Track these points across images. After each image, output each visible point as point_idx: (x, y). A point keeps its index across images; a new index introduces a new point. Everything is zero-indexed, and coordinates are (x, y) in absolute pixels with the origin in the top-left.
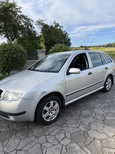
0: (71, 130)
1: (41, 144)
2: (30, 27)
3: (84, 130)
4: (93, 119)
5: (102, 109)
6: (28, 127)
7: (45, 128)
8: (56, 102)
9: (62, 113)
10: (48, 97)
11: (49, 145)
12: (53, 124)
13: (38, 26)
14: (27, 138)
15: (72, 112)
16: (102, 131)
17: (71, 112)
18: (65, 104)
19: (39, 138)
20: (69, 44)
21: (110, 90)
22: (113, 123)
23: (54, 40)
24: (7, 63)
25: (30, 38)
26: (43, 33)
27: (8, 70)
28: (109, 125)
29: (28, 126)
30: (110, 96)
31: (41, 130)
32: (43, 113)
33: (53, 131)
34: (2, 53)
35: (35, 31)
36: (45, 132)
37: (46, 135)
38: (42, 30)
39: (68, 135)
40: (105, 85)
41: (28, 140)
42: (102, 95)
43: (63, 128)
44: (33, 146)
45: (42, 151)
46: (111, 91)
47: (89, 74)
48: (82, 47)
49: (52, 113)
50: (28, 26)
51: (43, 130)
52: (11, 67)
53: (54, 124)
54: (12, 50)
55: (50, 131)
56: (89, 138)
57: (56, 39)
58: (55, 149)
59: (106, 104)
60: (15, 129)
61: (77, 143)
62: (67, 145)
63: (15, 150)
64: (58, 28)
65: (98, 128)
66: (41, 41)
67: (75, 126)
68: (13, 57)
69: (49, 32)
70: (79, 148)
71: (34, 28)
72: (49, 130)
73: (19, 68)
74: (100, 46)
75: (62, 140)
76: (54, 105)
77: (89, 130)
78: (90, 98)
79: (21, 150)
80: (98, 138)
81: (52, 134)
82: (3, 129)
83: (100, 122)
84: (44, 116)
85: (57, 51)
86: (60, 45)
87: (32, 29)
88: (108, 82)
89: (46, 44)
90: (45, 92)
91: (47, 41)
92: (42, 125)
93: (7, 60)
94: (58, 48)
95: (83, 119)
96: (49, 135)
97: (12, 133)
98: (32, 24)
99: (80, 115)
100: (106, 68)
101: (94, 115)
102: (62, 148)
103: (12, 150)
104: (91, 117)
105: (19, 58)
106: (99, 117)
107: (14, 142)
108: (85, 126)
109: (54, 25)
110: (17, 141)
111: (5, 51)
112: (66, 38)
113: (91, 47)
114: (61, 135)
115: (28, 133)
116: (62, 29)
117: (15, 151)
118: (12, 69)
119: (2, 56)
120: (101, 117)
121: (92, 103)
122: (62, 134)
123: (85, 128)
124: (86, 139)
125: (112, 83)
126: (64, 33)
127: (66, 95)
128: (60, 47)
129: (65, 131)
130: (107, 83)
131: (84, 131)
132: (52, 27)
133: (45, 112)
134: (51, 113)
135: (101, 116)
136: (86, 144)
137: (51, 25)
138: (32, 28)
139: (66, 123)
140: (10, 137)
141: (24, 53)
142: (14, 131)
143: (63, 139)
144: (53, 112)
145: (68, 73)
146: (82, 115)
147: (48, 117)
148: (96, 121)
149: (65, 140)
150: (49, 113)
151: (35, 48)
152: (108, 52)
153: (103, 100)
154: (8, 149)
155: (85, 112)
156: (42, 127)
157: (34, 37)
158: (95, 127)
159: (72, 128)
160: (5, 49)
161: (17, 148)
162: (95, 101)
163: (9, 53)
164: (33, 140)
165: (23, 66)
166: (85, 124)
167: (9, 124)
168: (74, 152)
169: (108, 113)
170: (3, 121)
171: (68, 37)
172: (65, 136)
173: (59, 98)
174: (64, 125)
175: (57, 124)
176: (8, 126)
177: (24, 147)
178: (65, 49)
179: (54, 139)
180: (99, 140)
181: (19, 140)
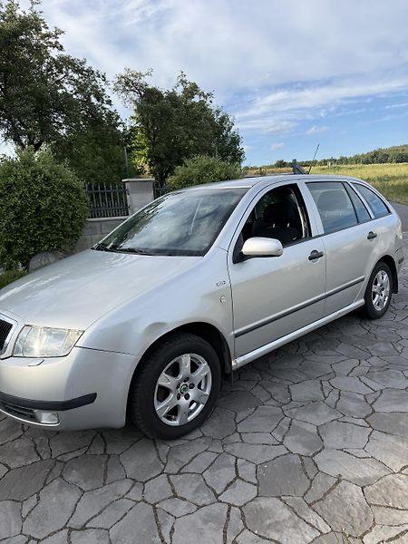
0: (258, 455)
1: (154, 505)
2: (94, 100)
3: (303, 451)
4: (330, 412)
5: (363, 378)
6: (105, 450)
7: (164, 448)
8: (201, 358)
10: (171, 342)
11: (181, 508)
12: (192, 436)
13: (124, 95)
14: (104, 485)
15: (258, 391)
16: (364, 454)
17: (253, 391)
18: (233, 364)
19: (144, 483)
20: (237, 156)
21: (385, 310)
22: (401, 423)
23: (184, 142)
24: (18, 230)
25: (96, 139)
26: (143, 121)
27: (24, 253)
28: (387, 430)
29: (106, 446)
30: (385, 331)
31: (153, 457)
32: (158, 399)
33: (194, 460)
35: (113, 114)
36: (165, 465)
37: (168, 475)
38: (140, 109)
39: (247, 471)
40: (369, 295)
41: (106, 492)
42: (358, 331)
43: (228, 449)
44: (125, 514)
45: (159, 529)
46: (389, 316)
47: (311, 258)
48: (281, 164)
49: (187, 397)
50: (89, 96)
51: (159, 458)
52: (34, 244)
53: (197, 434)
54: (37, 183)
55: (183, 460)
56: (320, 478)
57: (191, 138)
58: (204, 519)
59: (374, 361)
60: (59, 458)
61: (279, 498)
62: (245, 505)
63: (65, 527)
64: (196, 99)
65: (350, 442)
66: (136, 147)
67: (270, 440)
68: (40, 206)
69: (165, 113)
70: (287, 513)
71: (109, 102)
72: (178, 458)
73: (63, 246)
74: (343, 161)
75: (226, 489)
76: (194, 367)
77: (320, 451)
78: (317, 340)
79: (84, 528)
80: (350, 477)
81: (190, 468)
82: (18, 459)
83: (355, 421)
84: (161, 408)
85: (195, 180)
86: (204, 160)
87: (103, 108)
88: (379, 285)
89: (155, 159)
90: (160, 325)
91: (157, 147)
92: (153, 439)
93: (19, 217)
94: (196, 171)
95: (296, 413)
96: (179, 473)
97: (51, 470)
98: (103, 90)
99: (285, 401)
100: (372, 236)
101: (333, 397)
102: (228, 516)
103: (52, 531)
104: (323, 406)
105: (61, 209)
106: (352, 407)
107: (58, 502)
108: (303, 438)
109: (180, 92)
110: (70, 497)
111: (9, 188)
112: (224, 134)
113: (314, 163)
114: (222, 470)
115: (106, 471)
116: (208, 102)
117: (65, 532)
118: (36, 248)
120: (358, 404)
121: (323, 359)
122: (226, 469)
123: (305, 444)
124: (311, 481)
125: (394, 287)
126: (217, 119)
127: (236, 332)
128: (206, 168)
129: (237, 458)
130: (374, 289)
131: (300, 456)
132: (172, 97)
133: (165, 392)
134: (183, 398)
135: (359, 401)
136: (310, 498)
137: (171, 91)
138: (102, 102)
139: (236, 431)
140: (45, 485)
141: (78, 191)
142: (55, 464)
143: (228, 485)
144: (192, 393)
145: (239, 258)
146: (291, 400)
147: (174, 412)
148: (342, 418)
149: (237, 488)
150: (179, 398)
151: (114, 172)
152: (374, 180)
153: (363, 348)
154: (37, 528)
155: (303, 391)
156: (155, 446)
157: (112, 135)
158: (341, 439)
159: (260, 448)
160: (11, 180)
161: (73, 524)
162: (337, 350)
163: (23, 192)
164: (124, 492)
165: (75, 236)
166: (305, 430)
167: (37, 442)
168: (269, 526)
169: (381, 391)
170: (17, 430)
171: (232, 130)
172: (238, 475)
173: (210, 343)
174: (231, 438)
175: (206, 434)
176: (35, 447)
177: (96, 516)
178: (223, 175)
179: (197, 484)
180: (356, 482)
181: (76, 495)
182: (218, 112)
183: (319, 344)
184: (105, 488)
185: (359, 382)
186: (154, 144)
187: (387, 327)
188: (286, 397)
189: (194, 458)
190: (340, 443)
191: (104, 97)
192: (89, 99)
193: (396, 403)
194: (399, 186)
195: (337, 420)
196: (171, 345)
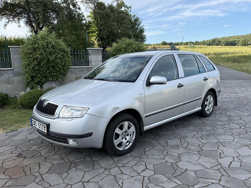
0: (154, 162)
1: (114, 176)
2: (71, 7)
3: (172, 161)
4: (184, 149)
5: (198, 139)
6: (92, 159)
7: (116, 159)
8: (132, 124)
9: (138, 143)
10: (121, 116)
11: (125, 177)
12: (127, 155)
13: (86, 5)
14: (94, 170)
15: (153, 142)
16: (196, 163)
17: (152, 142)
18: (144, 128)
19: (109, 169)
20: (143, 39)
21: (211, 113)
22: (213, 154)
23: (116, 31)
24: (38, 70)
25: (72, 27)
26: (95, 18)
27: (40, 81)
28: (206, 156)
29: (91, 158)
30: (211, 122)
31: (112, 162)
32: (115, 139)
33: (129, 163)
34: (31, 53)
35: (81, 14)
36: (117, 164)
37: (119, 167)
38: (95, 13)
39: (151, 167)
40: (204, 106)
41: (94, 172)
42: (198, 121)
43: (142, 160)
44: (104, 178)
45: (117, 182)
46: (213, 116)
47: (178, 87)
48: (165, 44)
49: (126, 139)
50: (69, 5)
51: (114, 162)
52: (45, 77)
53: (129, 155)
54: (48, 48)
55: (124, 163)
56: (179, 169)
57: (119, 29)
58: (134, 180)
59: (204, 133)
60: (73, 161)
61: (163, 175)
62: (150, 176)
63: (81, 181)
64: (123, 9)
65: (192, 159)
66: (91, 32)
67: (159, 157)
68: (50, 59)
69: (108, 16)
70: (166, 179)
71: (79, 9)
72: (122, 162)
73: (59, 79)
74: (197, 43)
75: (142, 172)
76: (129, 128)
77: (179, 162)
78: (180, 124)
79: (88, 182)
80: (191, 169)
81: (127, 165)
82: (56, 161)
83: (194, 153)
84: (116, 142)
85: (123, 50)
86: (127, 41)
87: (76, 11)
88: (208, 101)
89: (101, 38)
90: (117, 108)
91: (102, 32)
92: (111, 156)
93: (39, 64)
94: (124, 46)
95: (170, 149)
96: (123, 166)
97: (70, 165)
98: (77, 2)
99: (165, 145)
100: (206, 79)
101: (185, 145)
102: (144, 179)
103: (75, 182)
104: (181, 147)
105: (59, 61)
106: (193, 148)
107: (76, 175)
108: (172, 157)
109: (115, 4)
111: (35, 49)
112: (136, 27)
113: (181, 44)
114: (140, 166)
115: (93, 165)
116: (129, 11)
117: (81, 183)
118: (46, 79)
119: (31, 58)
120: (196, 147)
121: (182, 131)
122: (142, 166)
123: (173, 159)
124: (175, 170)
125: (215, 103)
126: (133, 19)
127: (146, 115)
128: (128, 45)
129: (146, 163)
130: (206, 103)
131: (171, 163)
132: (111, 7)
133: (117, 136)
134: (124, 139)
135: (196, 146)
136: (175, 175)
137: (110, 4)
138: (76, 8)
139: (145, 154)
140: (69, 169)
141: (67, 53)
142: (72, 163)
143: (143, 171)
144: (128, 138)
146: (168, 145)
147: (120, 145)
148: (189, 152)
149: (147, 171)
150: (123, 139)
151: (80, 44)
152: (212, 54)
153: (200, 128)
154: (70, 181)
155: (173, 142)
156: (112, 158)
157: (80, 25)
158: (188, 158)
159: (155, 160)
160: (36, 46)
161: (83, 180)
162: (188, 128)
163: (41, 52)
164: (102, 172)
165: (64, 75)
166: (173, 155)
167: (62, 156)
168: (159, 182)
169: (206, 143)
170: (52, 152)
171: (140, 25)
172: (146, 168)
173: (136, 119)
174: (143, 156)
175: (132, 155)
176: (62, 158)
177: (92, 178)
178: (137, 48)
179: (131, 170)
180: (192, 171)
181: (83, 173)
182: (134, 16)
183: (180, 126)
184: (94, 171)
185: (197, 140)
186: (100, 31)
187: (211, 120)
188: (166, 144)
189: (128, 162)
190: (188, 159)
191: (77, 6)
192: (69, 7)
193: (211, 147)
194: (225, 58)
195: (187, 152)
196: (121, 117)
